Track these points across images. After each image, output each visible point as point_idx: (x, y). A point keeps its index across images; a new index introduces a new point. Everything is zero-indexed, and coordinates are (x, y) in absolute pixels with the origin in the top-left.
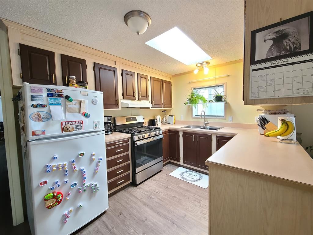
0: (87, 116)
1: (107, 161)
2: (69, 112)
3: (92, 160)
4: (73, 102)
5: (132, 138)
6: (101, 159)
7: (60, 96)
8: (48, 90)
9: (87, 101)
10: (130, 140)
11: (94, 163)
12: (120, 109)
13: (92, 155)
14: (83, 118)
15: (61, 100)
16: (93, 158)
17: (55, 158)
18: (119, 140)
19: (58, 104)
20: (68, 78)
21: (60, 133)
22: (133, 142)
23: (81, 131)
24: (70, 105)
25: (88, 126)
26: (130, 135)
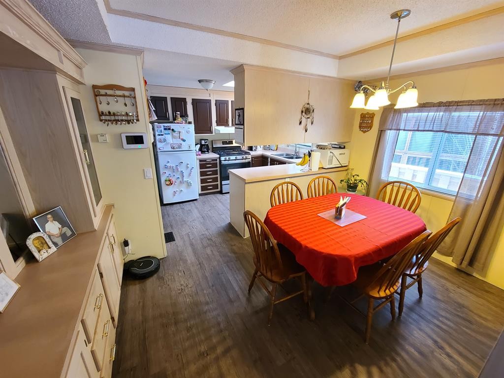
0: (184, 141)
1: (200, 172)
2: (174, 138)
3: (188, 167)
4: (176, 132)
5: (220, 158)
6: (193, 168)
7: (169, 129)
8: (164, 126)
9: (183, 131)
10: (218, 160)
11: (189, 169)
12: (214, 134)
13: (188, 164)
14: (182, 142)
15: (170, 131)
16: (188, 166)
17: (168, 162)
18: (209, 159)
19: (169, 134)
20: (176, 113)
21: (170, 149)
22: (220, 161)
23: (181, 150)
24: (175, 134)
25: (185, 146)
26: (218, 156)
